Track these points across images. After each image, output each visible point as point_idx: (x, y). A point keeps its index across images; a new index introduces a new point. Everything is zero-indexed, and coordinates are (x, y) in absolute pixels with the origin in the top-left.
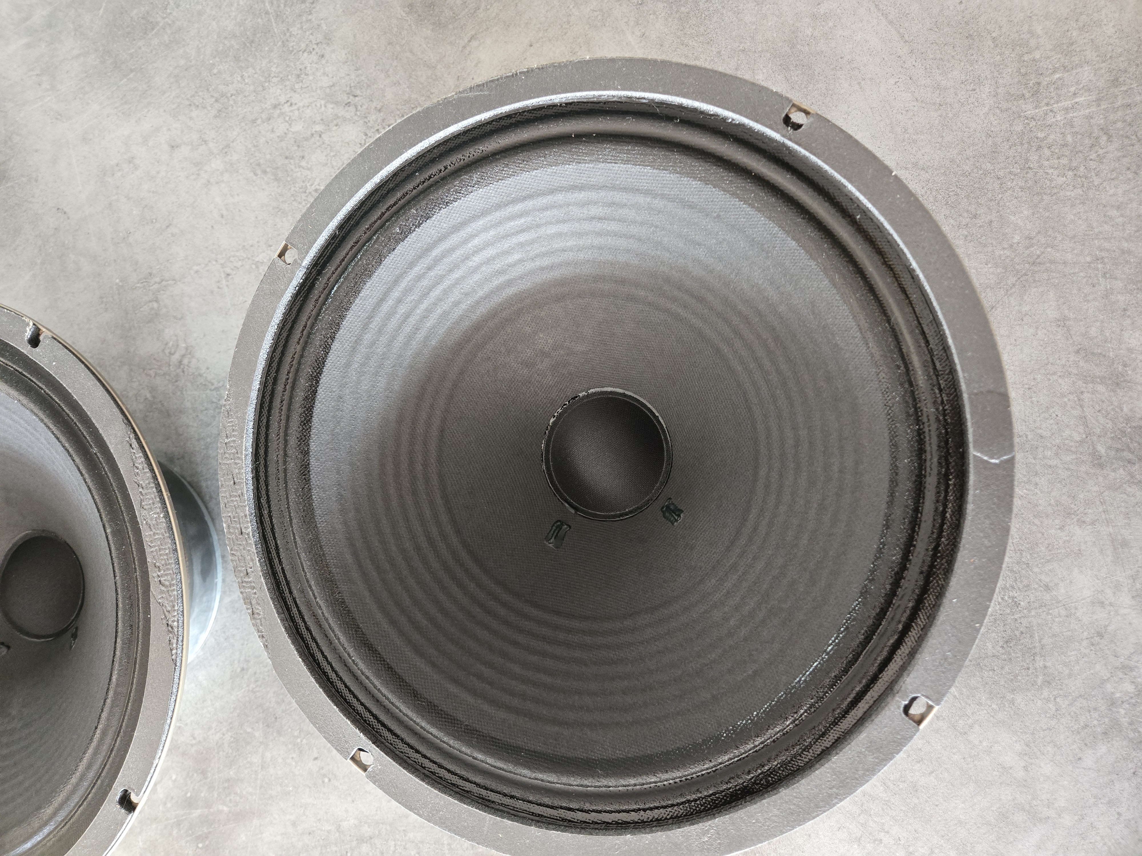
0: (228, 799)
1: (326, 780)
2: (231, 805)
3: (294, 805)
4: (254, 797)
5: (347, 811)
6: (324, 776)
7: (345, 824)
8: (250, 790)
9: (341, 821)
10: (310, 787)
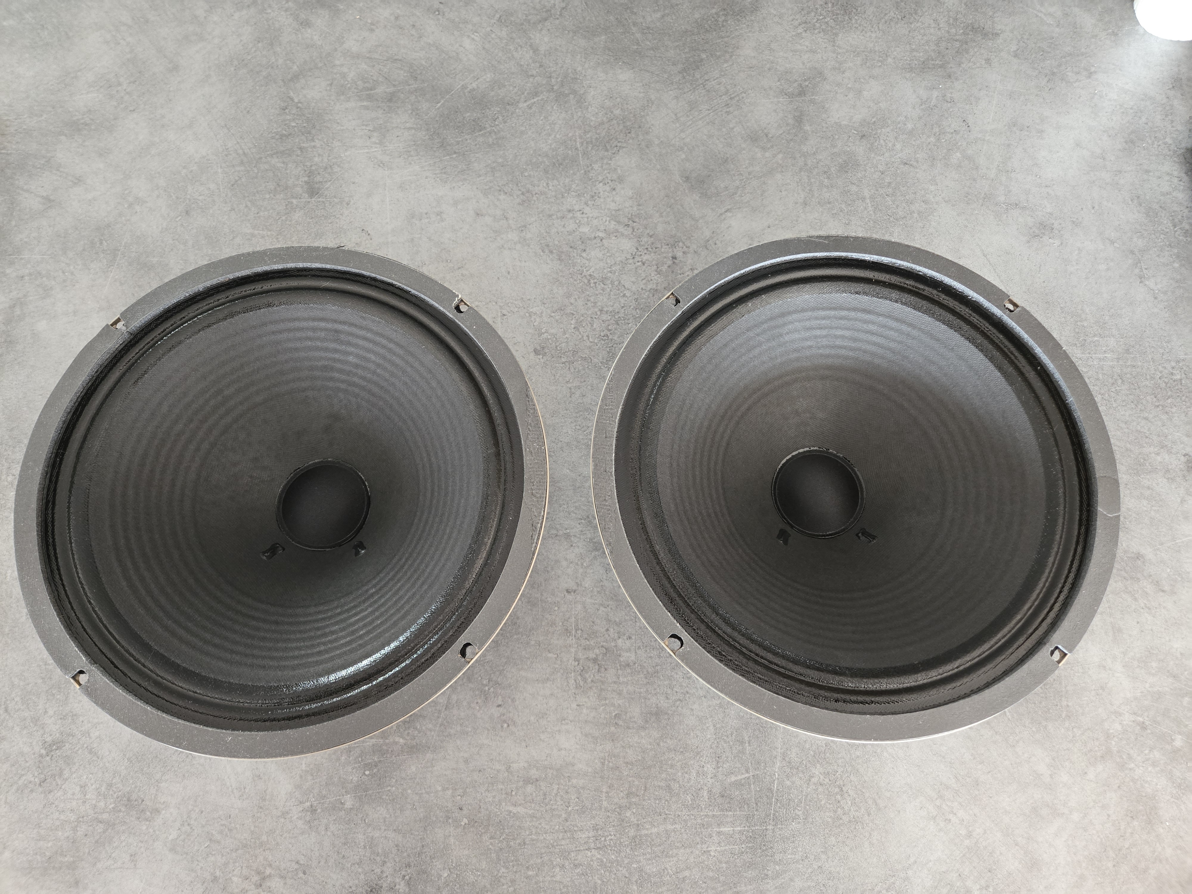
0: (406, 732)
1: (505, 725)
2: (409, 738)
3: (470, 744)
4: (433, 733)
5: (519, 754)
6: (505, 722)
7: (515, 766)
8: (430, 726)
9: (512, 763)
10: (488, 730)
